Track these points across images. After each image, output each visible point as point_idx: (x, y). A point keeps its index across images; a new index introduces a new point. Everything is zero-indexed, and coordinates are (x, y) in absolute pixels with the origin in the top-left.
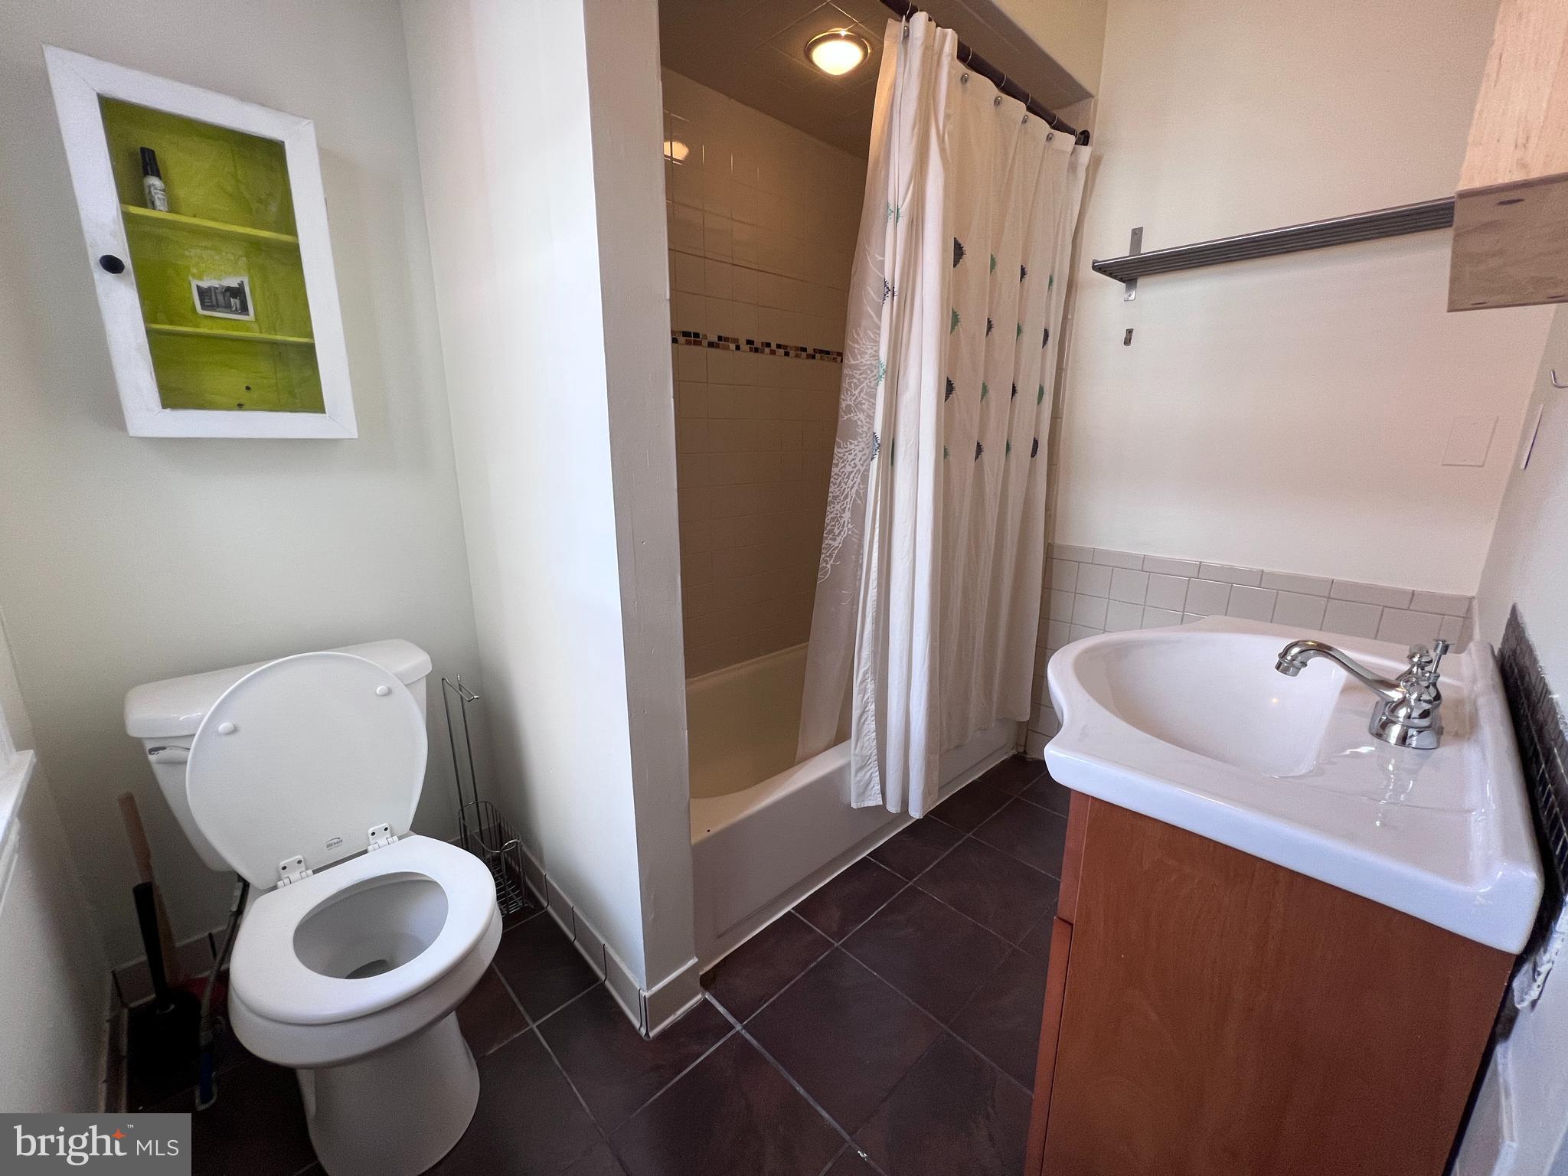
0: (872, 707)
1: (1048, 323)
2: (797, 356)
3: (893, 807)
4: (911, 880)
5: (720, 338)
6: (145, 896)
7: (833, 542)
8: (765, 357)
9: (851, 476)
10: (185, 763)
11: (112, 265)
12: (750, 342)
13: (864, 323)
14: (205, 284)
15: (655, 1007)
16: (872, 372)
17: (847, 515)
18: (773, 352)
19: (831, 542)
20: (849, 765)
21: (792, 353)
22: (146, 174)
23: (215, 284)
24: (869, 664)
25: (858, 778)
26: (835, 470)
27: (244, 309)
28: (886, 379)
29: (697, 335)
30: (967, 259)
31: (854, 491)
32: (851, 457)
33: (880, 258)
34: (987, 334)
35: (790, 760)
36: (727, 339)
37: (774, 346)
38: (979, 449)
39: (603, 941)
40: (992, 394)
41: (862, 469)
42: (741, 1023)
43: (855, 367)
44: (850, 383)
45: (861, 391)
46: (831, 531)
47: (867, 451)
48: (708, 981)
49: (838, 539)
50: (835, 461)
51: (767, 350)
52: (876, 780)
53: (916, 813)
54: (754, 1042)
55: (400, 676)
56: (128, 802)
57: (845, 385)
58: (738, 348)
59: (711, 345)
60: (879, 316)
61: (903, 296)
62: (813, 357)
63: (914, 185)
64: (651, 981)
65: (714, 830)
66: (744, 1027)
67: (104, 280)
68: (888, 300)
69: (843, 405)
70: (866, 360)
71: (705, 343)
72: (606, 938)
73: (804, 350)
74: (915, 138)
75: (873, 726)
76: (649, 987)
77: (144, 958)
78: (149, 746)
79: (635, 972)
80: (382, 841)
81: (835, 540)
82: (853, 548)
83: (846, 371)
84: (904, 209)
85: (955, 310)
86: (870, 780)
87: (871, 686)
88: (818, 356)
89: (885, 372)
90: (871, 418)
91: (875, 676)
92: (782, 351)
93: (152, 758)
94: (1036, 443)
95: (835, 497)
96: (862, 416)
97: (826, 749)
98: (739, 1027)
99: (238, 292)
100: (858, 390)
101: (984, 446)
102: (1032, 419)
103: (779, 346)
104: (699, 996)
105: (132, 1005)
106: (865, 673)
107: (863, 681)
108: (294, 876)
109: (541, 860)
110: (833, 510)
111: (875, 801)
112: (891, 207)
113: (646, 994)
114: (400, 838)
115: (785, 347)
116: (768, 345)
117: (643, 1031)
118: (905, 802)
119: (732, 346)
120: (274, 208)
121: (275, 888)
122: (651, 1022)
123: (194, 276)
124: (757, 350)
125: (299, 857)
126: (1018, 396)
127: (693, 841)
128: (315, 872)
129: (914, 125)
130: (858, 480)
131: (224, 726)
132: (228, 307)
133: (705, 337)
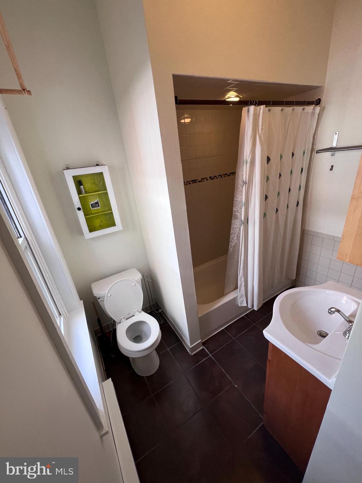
0: (243, 284)
1: (303, 165)
2: (225, 177)
3: (250, 306)
4: (254, 323)
5: (202, 179)
6: (99, 320)
7: (232, 244)
8: (215, 180)
9: (236, 229)
10: (104, 300)
11: (79, 209)
12: (210, 177)
13: (239, 190)
14: (92, 203)
15: (193, 349)
16: (241, 202)
17: (235, 238)
18: (217, 178)
19: (231, 244)
20: (238, 296)
21: (223, 176)
22: (80, 186)
23: (93, 202)
24: (242, 274)
25: (240, 300)
26: (232, 226)
27: (99, 206)
28: (245, 206)
29: (195, 180)
30: (271, 161)
31: (237, 232)
32: (236, 224)
33: (242, 173)
34: (279, 178)
35: (222, 294)
36: (204, 179)
37: (217, 176)
38: (277, 210)
39: (181, 334)
40: (281, 195)
41: (239, 227)
42: (211, 354)
43: (236, 201)
44: (235, 205)
45: (238, 207)
46: (231, 241)
47: (240, 222)
48: (204, 344)
49: (233, 243)
50: (232, 224)
51: (215, 178)
52: (245, 300)
53: (256, 308)
54: (213, 359)
56: (93, 303)
57: (234, 205)
58: (207, 180)
59: (199, 181)
60: (243, 189)
61: (249, 183)
62: (230, 175)
63: (252, 154)
64: (191, 344)
65: (204, 313)
66: (212, 355)
67: (78, 211)
68: (245, 186)
69: (234, 210)
70: (239, 200)
71: (198, 181)
72: (181, 333)
73: (227, 174)
74: (251, 141)
75: (244, 288)
76: (191, 346)
77: (99, 328)
78: (97, 298)
79: (188, 342)
80: (137, 313)
81: (232, 243)
82: (237, 245)
83: (234, 201)
84: (249, 161)
85: (268, 176)
86: (243, 300)
87: (243, 279)
89: (244, 204)
90: (241, 214)
91: (244, 276)
92: (220, 177)
93: (99, 300)
94: (298, 202)
95: (232, 233)
96: (239, 214)
97: (232, 291)
98: (210, 355)
99: (97, 203)
100: (237, 207)
101: (279, 209)
102: (297, 195)
103: (219, 176)
104: (202, 347)
105: (98, 336)
106: (241, 276)
107: (241, 278)
108: (123, 320)
109: (167, 313)
110: (232, 236)
111: (245, 305)
112: (245, 161)
113: (190, 347)
114: (140, 312)
115: (221, 175)
116: (216, 176)
117: (190, 353)
118: (253, 306)
119: (205, 180)
120: (101, 183)
121: (120, 323)
122: (192, 351)
123: (90, 202)
124: (212, 179)
125: (123, 317)
126: (291, 192)
127: (199, 316)
128: (127, 319)
129: (251, 137)
130: (238, 229)
131: (109, 295)
132: (96, 207)
133: (198, 180)
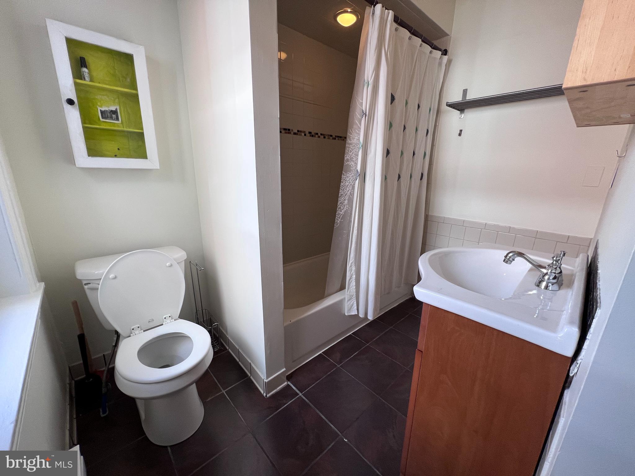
0: (354, 276)
1: (428, 127)
2: (329, 138)
3: (361, 315)
4: (368, 343)
5: (298, 131)
6: (82, 338)
7: (341, 212)
8: (316, 138)
9: (348, 187)
10: (98, 289)
11: (70, 102)
12: (310, 133)
13: (354, 126)
14: (103, 109)
15: (270, 386)
16: (357, 146)
17: (346, 202)
18: (319, 137)
19: (340, 212)
20: (345, 298)
21: (326, 137)
22: (82, 66)
23: (107, 109)
24: (353, 259)
25: (348, 304)
26: (342, 184)
27: (117, 119)
28: (362, 149)
29: (289, 130)
30: (396, 100)
31: (349, 192)
32: (348, 179)
33: (361, 101)
34: (404, 131)
35: (322, 296)
36: (301, 132)
37: (319, 135)
38: (399, 177)
39: (250, 361)
40: (405, 155)
41: (352, 184)
43: (350, 144)
44: (348, 151)
45: (353, 153)
46: (340, 208)
47: (354, 177)
48: (289, 378)
49: (343, 211)
50: (342, 181)
51: (317, 136)
52: (355, 305)
53: (370, 317)
54: (306, 400)
55: (175, 260)
56: (75, 304)
57: (346, 151)
58: (305, 135)
59: (295, 134)
60: (360, 124)
61: (370, 116)
62: (335, 139)
63: (375, 73)
64: (268, 375)
65: (293, 321)
66: (303, 394)
67: (67, 107)
68: (364, 118)
69: (346, 159)
70: (355, 141)
71: (292, 133)
72: (250, 359)
73: (331, 136)
74: (376, 54)
75: (354, 284)
76: (267, 378)
77: (82, 362)
78: (84, 282)
79: (262, 373)
80: (169, 321)
81: (341, 211)
82: (348, 214)
83: (347, 146)
84: (371, 82)
85: (391, 122)
86: (353, 305)
87: (354, 268)
88: (337, 138)
89: (362, 146)
90: (356, 164)
91: (355, 265)
92: (322, 137)
93: (86, 287)
94: (422, 174)
95: (342, 195)
96: (353, 163)
97: (336, 292)
98: (300, 394)
99: (115, 112)
100: (351, 153)
101: (401, 176)
102: (420, 165)
103: (321, 134)
104: (286, 383)
105: (76, 379)
106: (352, 263)
107: (351, 266)
108: (137, 332)
109: (227, 332)
110: (341, 200)
111: (354, 312)
112: (366, 81)
113: (267, 381)
114: (175, 320)
115: (324, 135)
116: (317, 134)
117: (265, 395)
118: (366, 314)
119: (303, 134)
120: (128, 80)
121: (130, 336)
122: (269, 389)
123: (99, 106)
124: (312, 136)
125: (138, 326)
126: (415, 156)
127: (284, 325)
128: (144, 331)
129: (376, 50)
130: (351, 188)
131: (112, 276)
132: (111, 118)
133: (292, 130)
